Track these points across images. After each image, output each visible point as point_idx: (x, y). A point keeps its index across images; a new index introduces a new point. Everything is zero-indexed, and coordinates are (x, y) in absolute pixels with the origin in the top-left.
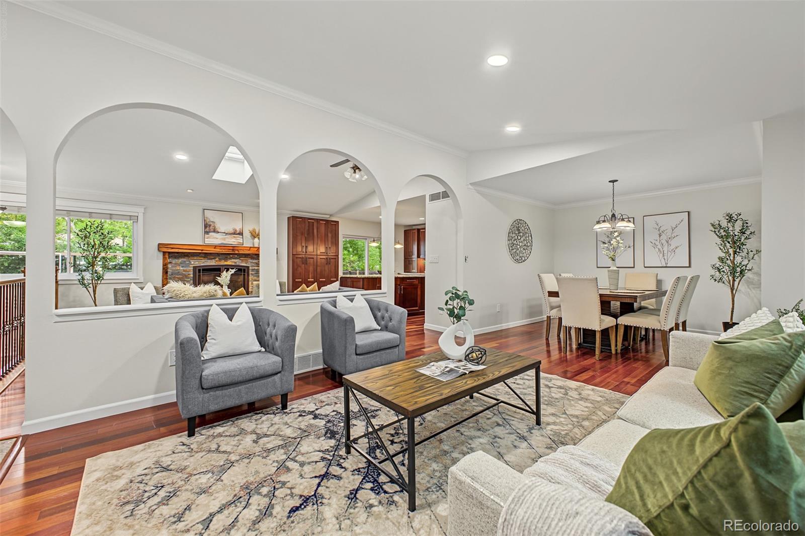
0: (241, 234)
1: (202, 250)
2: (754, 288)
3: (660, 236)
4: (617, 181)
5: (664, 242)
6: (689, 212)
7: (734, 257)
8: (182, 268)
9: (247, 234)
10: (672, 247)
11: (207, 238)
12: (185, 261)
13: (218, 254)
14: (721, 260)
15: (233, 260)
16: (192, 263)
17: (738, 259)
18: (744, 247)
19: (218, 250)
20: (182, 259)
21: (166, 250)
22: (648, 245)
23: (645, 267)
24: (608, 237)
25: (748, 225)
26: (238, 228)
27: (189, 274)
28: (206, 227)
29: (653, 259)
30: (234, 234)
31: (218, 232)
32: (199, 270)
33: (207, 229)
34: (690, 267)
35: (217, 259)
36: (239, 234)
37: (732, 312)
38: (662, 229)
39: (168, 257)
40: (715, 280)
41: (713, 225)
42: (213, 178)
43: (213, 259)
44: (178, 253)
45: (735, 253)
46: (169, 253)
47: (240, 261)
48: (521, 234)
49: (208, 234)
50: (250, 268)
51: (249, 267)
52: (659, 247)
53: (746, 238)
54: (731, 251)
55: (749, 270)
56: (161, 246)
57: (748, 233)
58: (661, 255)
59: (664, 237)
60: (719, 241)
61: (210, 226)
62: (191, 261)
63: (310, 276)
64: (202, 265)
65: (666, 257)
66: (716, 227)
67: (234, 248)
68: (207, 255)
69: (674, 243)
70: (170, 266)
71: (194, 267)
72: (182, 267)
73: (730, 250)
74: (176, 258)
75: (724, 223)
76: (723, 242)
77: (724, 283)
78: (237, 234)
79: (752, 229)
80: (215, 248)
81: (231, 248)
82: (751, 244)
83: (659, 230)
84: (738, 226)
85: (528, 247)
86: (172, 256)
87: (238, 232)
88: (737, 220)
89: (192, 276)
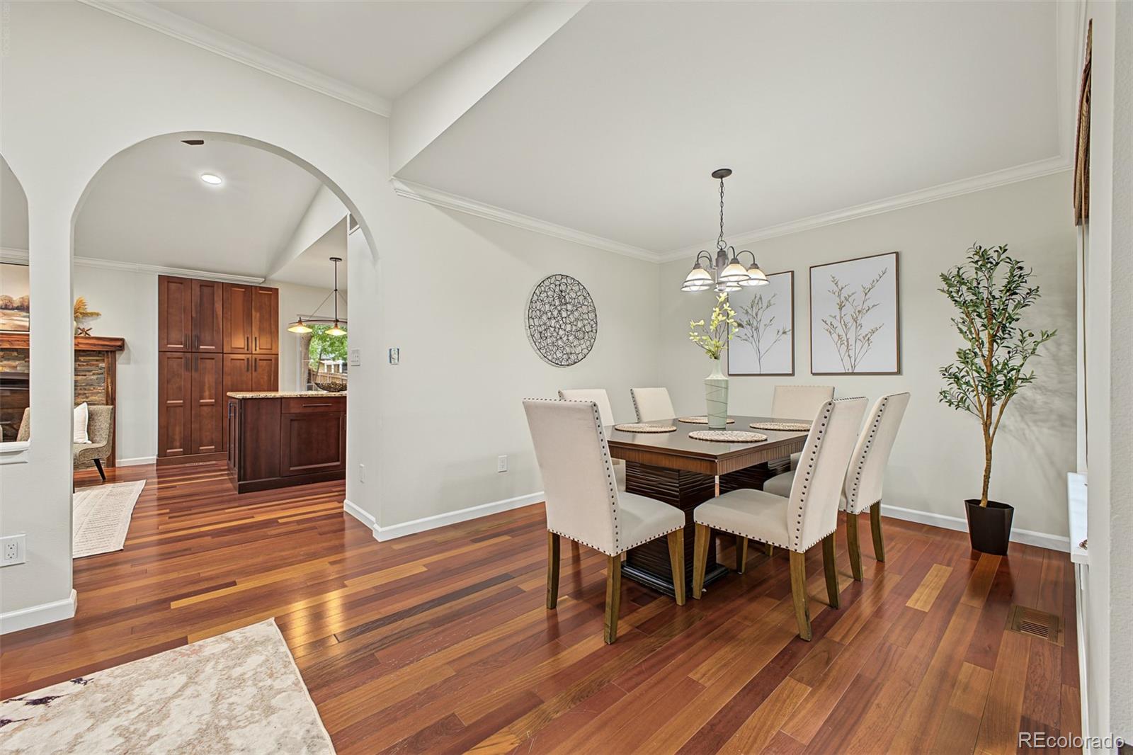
0: (23, 308)
2: (1035, 421)
3: (841, 309)
4: (729, 173)
5: (848, 319)
6: (897, 254)
7: (991, 350)
10: (864, 331)
14: (963, 356)
17: (1001, 354)
18: (1014, 324)
22: (819, 328)
23: (814, 374)
24: (747, 313)
25: (1024, 272)
26: (18, 295)
29: (829, 358)
30: (5, 307)
34: (899, 372)
36: (17, 308)
37: (987, 478)
38: (844, 293)
40: (951, 403)
41: (945, 278)
45: (993, 339)
48: (569, 307)
52: (840, 331)
53: (1019, 305)
54: (984, 336)
55: (1025, 380)
57: (1022, 291)
58: (844, 348)
59: (849, 310)
60: (958, 313)
63: (207, 393)
65: (852, 353)
66: (953, 282)
69: (868, 322)
73: (981, 335)
75: (970, 273)
76: (968, 315)
77: (968, 409)
79: (1031, 283)
82: (1032, 318)
83: (839, 296)
84: (1001, 275)
85: (588, 334)
87: (15, 304)
88: (997, 264)
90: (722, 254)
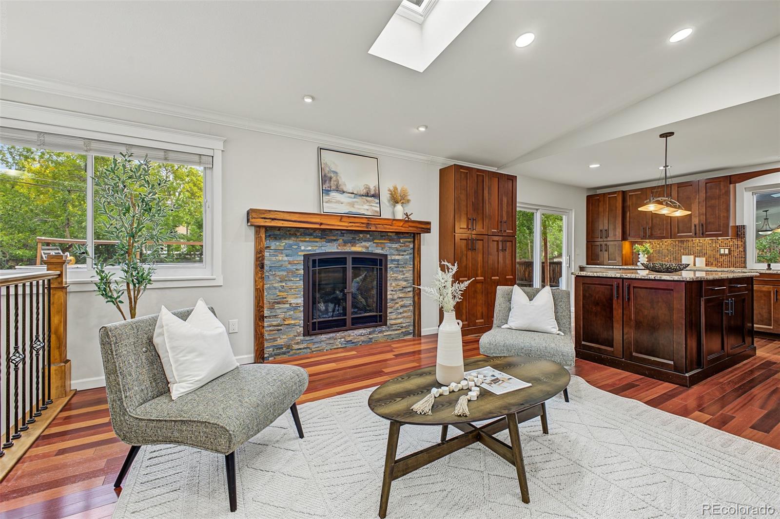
0: (376, 196)
1: (321, 224)
8: (286, 258)
9: (385, 196)
11: (327, 202)
12: (291, 246)
13: (343, 232)
15: (364, 244)
16: (303, 248)
19: (344, 225)
20: (287, 241)
21: (262, 222)
26: (373, 185)
27: (297, 270)
28: (324, 182)
30: (367, 195)
31: (344, 192)
32: (314, 261)
33: (326, 186)
35: (341, 241)
36: (373, 196)
39: (263, 236)
42: (369, 52)
43: (335, 240)
44: (279, 228)
46: (266, 227)
47: (375, 245)
49: (328, 194)
50: (389, 258)
51: (387, 255)
56: (254, 215)
61: (331, 178)
62: (301, 244)
63: (480, 272)
64: (318, 251)
67: (369, 220)
68: (325, 233)
70: (267, 254)
71: (304, 256)
72: (287, 256)
74: (276, 238)
78: (371, 196)
80: (341, 220)
81: (365, 221)
86: (270, 236)
87: (372, 192)
89: (302, 272)
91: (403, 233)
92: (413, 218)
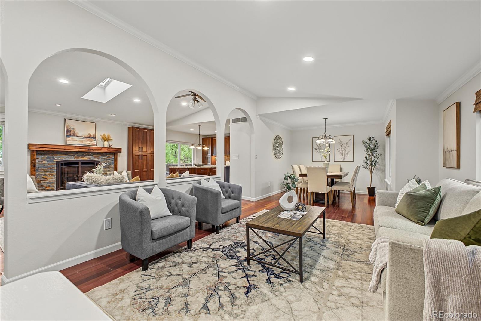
0: (94, 138)
1: (65, 149)
2: (378, 171)
3: (341, 146)
4: (327, 118)
5: (343, 149)
6: (353, 135)
7: (372, 157)
8: (47, 163)
9: (99, 137)
10: (346, 152)
11: (68, 140)
12: (50, 158)
13: (77, 152)
14: (366, 158)
15: (88, 157)
16: (56, 158)
17: (373, 158)
18: (376, 152)
19: (77, 150)
20: (48, 156)
21: (35, 149)
22: (336, 151)
23: (335, 162)
24: (318, 146)
25: (377, 142)
26: (92, 133)
27: (53, 167)
28: (67, 132)
29: (338, 157)
30: (90, 137)
31: (77, 136)
32: (62, 164)
33: (68, 134)
34: (354, 161)
35: (76, 156)
36: (93, 138)
37: (371, 182)
38: (342, 143)
39: (35, 154)
40: (364, 168)
41: (363, 142)
42: (82, 98)
43: (73, 155)
44: (44, 151)
45: (372, 155)
46: (37, 151)
47: (94, 157)
48: (279, 144)
49: (69, 137)
51: (100, 161)
52: (341, 151)
53: (377, 148)
54: (371, 154)
55: (377, 163)
56: (31, 146)
57: (377, 146)
58: (342, 155)
59: (343, 147)
60: (366, 149)
61: (70, 131)
62: (55, 157)
63: (145, 168)
64: (63, 160)
65: (344, 157)
66: (364, 143)
67: (89, 148)
68: (68, 153)
69: (347, 150)
70: (37, 161)
71: (57, 161)
72: (47, 162)
73: (370, 154)
74: (41, 154)
75: (368, 142)
76: (367, 150)
77: (367, 169)
78: (91, 138)
79: (378, 144)
80: (75, 148)
81: (88, 148)
82: (378, 151)
83: (341, 144)
84: (373, 142)
85: (281, 150)
86: (38, 154)
87: (92, 136)
88: (373, 140)
89: (56, 168)
90: (325, 136)
91: (108, 153)
92: (112, 147)
